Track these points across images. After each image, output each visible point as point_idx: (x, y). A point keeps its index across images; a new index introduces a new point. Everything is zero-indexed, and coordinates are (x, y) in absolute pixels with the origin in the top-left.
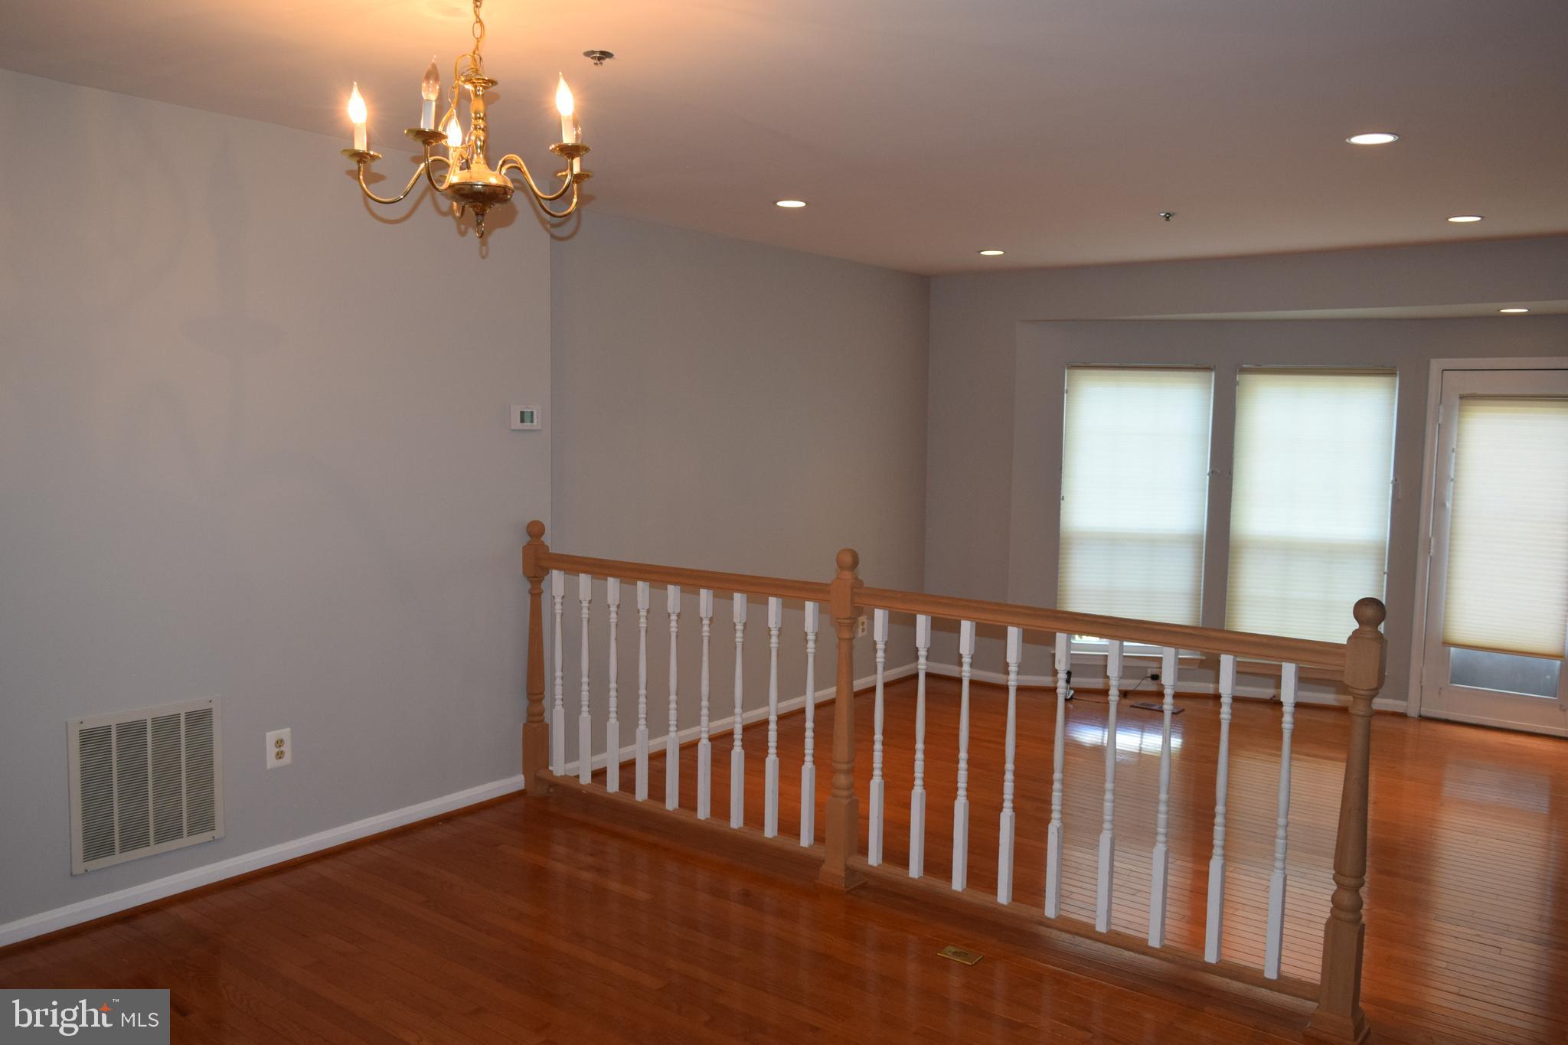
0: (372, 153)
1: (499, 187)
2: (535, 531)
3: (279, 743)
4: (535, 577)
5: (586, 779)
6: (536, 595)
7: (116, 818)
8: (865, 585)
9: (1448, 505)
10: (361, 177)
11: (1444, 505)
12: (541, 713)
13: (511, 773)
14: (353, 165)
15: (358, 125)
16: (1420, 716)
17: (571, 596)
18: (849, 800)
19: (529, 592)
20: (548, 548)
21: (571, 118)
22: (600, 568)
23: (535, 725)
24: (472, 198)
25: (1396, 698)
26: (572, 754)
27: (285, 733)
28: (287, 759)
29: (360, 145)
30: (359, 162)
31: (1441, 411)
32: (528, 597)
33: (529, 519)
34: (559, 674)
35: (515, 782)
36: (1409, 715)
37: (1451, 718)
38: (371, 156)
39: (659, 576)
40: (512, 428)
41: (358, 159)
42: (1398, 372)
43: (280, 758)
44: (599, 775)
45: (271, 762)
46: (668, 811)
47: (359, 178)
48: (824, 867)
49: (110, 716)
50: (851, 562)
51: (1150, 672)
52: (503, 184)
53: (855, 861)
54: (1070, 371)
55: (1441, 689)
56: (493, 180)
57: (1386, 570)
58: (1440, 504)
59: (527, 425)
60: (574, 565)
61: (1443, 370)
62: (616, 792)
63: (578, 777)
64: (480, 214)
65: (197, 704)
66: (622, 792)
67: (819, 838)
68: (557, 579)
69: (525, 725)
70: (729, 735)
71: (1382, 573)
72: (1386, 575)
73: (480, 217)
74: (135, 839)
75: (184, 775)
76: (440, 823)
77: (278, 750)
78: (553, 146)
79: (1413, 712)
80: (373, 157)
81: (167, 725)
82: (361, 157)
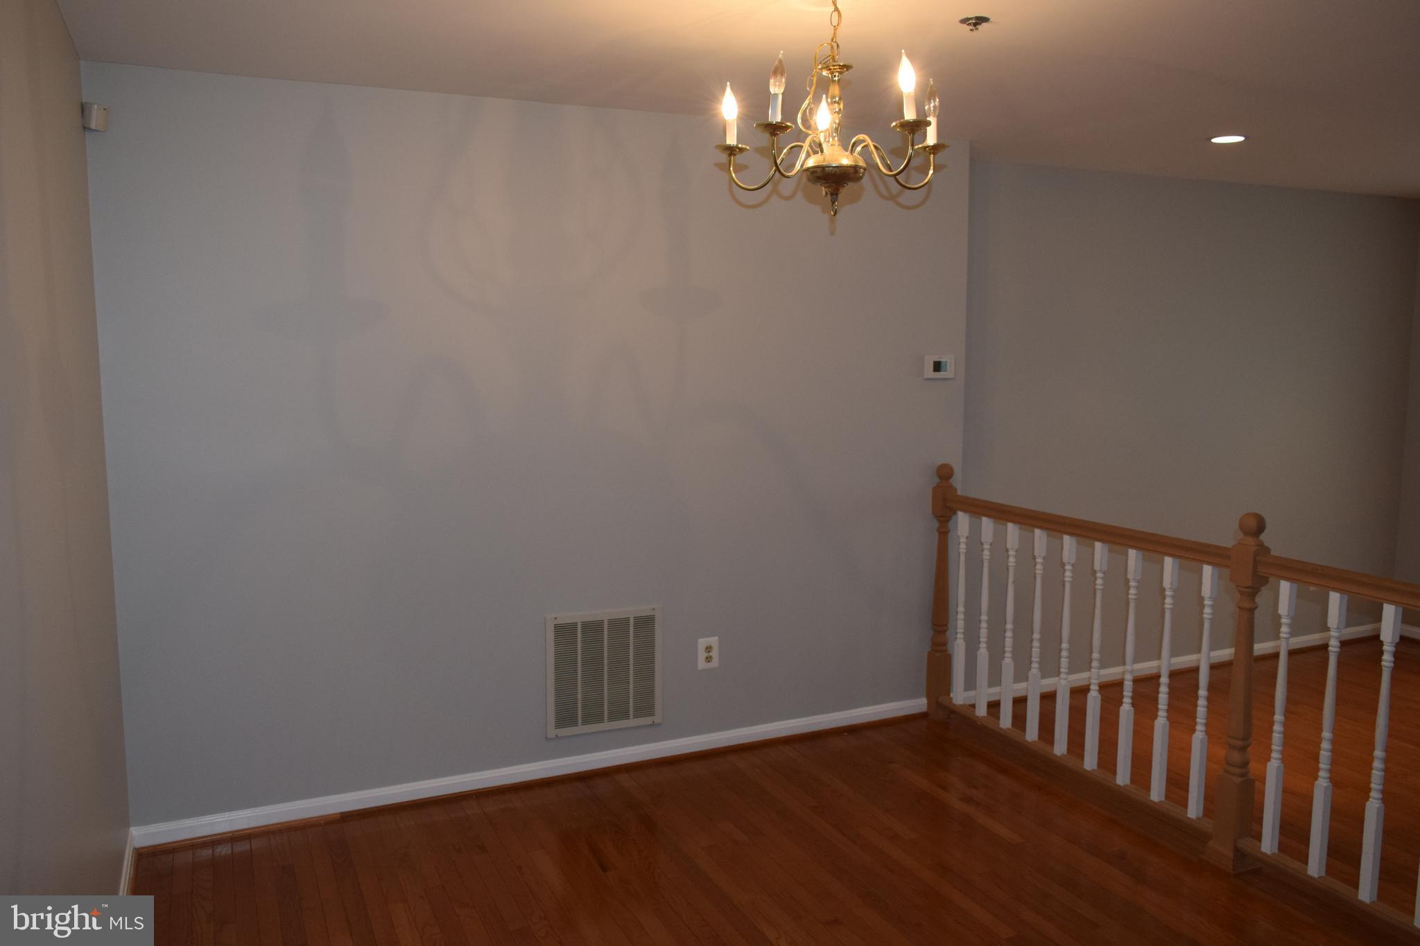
0: (740, 146)
1: (851, 167)
2: (945, 473)
3: (709, 649)
4: (942, 516)
5: (981, 711)
6: (944, 533)
7: (579, 696)
8: (1272, 553)
10: (731, 169)
12: (945, 644)
13: (915, 696)
14: (724, 157)
15: (730, 121)
17: (975, 538)
18: (1243, 779)
19: (937, 531)
20: (956, 490)
21: (913, 94)
22: (1002, 513)
23: (938, 654)
24: (824, 179)
26: (970, 684)
27: (713, 641)
28: (715, 663)
29: (731, 140)
30: (730, 155)
32: (936, 535)
33: (940, 462)
34: (961, 609)
35: (918, 704)
38: (739, 148)
39: (1056, 525)
40: (926, 377)
41: (729, 152)
43: (709, 661)
44: (994, 706)
45: (702, 664)
46: (1056, 755)
47: (730, 170)
48: (1211, 843)
49: (579, 614)
50: (1255, 526)
52: (853, 164)
53: (1246, 844)
56: (846, 161)
59: (938, 375)
60: (978, 508)
62: (1008, 729)
63: (973, 706)
64: (834, 195)
65: (643, 609)
66: (1014, 729)
67: (1208, 811)
68: (962, 521)
69: (929, 654)
70: (1119, 684)
73: (834, 196)
74: (593, 716)
75: (631, 667)
76: (846, 734)
77: (707, 655)
78: (894, 124)
80: (741, 150)
81: (619, 625)
82: (731, 150)
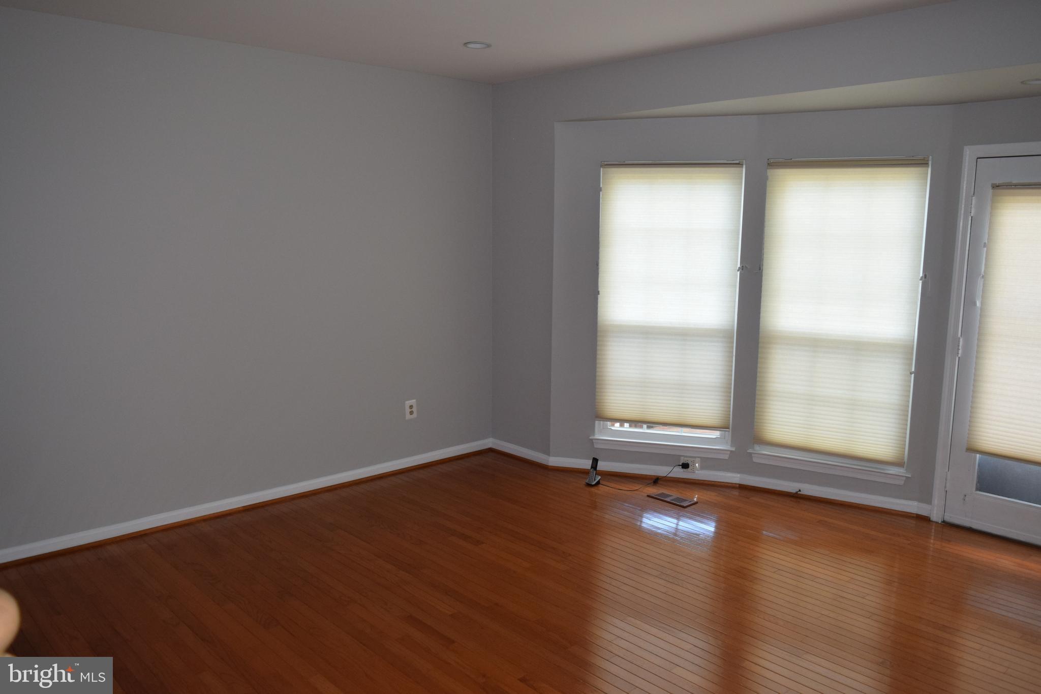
9: (978, 304)
11: (975, 304)
16: (944, 522)
25: (920, 500)
31: (974, 202)
36: (931, 519)
37: (975, 526)
42: (930, 163)
51: (683, 461)
54: (605, 169)
55: (965, 496)
57: (913, 370)
58: (970, 302)
61: (978, 158)
71: (909, 373)
72: (913, 375)
79: (936, 516)
